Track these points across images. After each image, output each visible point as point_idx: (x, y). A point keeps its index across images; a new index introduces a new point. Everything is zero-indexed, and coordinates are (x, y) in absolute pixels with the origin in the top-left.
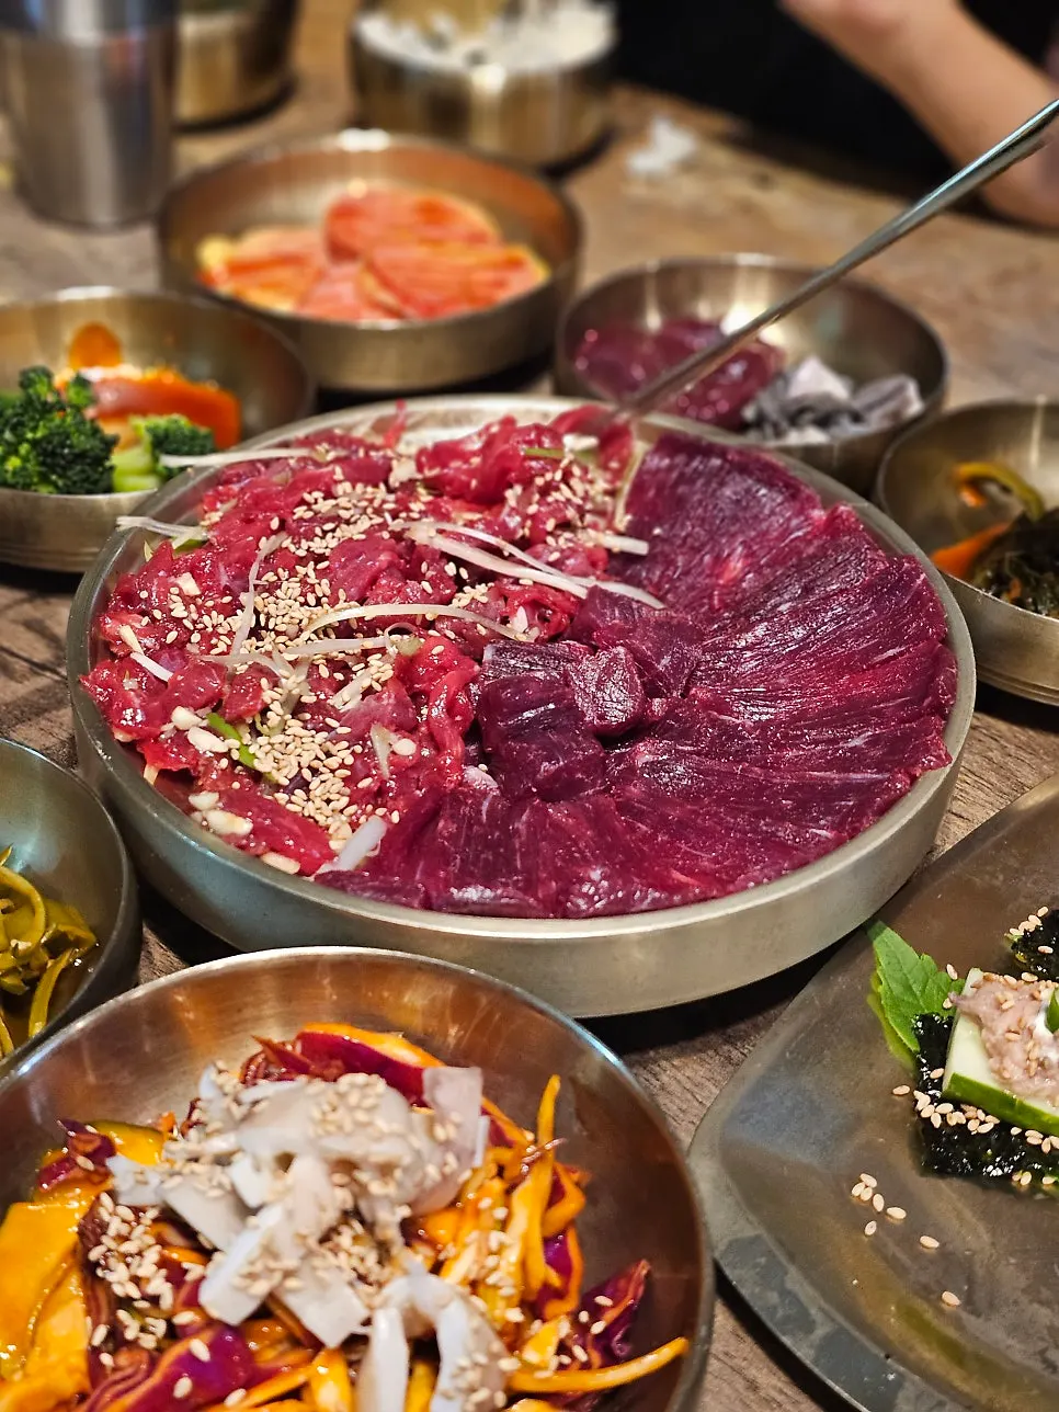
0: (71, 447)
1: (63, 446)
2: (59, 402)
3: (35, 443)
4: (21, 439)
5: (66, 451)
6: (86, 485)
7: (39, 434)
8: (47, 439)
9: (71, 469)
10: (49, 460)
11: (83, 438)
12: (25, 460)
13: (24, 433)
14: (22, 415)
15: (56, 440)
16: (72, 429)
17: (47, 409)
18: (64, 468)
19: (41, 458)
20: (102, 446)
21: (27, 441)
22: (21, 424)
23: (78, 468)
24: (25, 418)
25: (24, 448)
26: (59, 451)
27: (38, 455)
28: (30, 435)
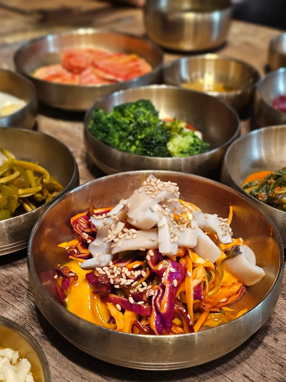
0: (155, 140)
1: (152, 140)
2: (149, 123)
3: (141, 140)
4: (136, 139)
5: (154, 142)
6: (161, 154)
7: (143, 136)
8: (146, 138)
9: (155, 148)
10: (147, 146)
11: (159, 136)
12: (138, 147)
13: (137, 136)
14: (136, 129)
15: (149, 138)
16: (155, 133)
17: (145, 126)
18: (153, 148)
19: (144, 146)
20: (166, 138)
21: (139, 139)
22: (136, 133)
23: (158, 148)
24: (138, 131)
25: (137, 142)
26: (150, 142)
27: (143, 144)
28: (139, 137)
